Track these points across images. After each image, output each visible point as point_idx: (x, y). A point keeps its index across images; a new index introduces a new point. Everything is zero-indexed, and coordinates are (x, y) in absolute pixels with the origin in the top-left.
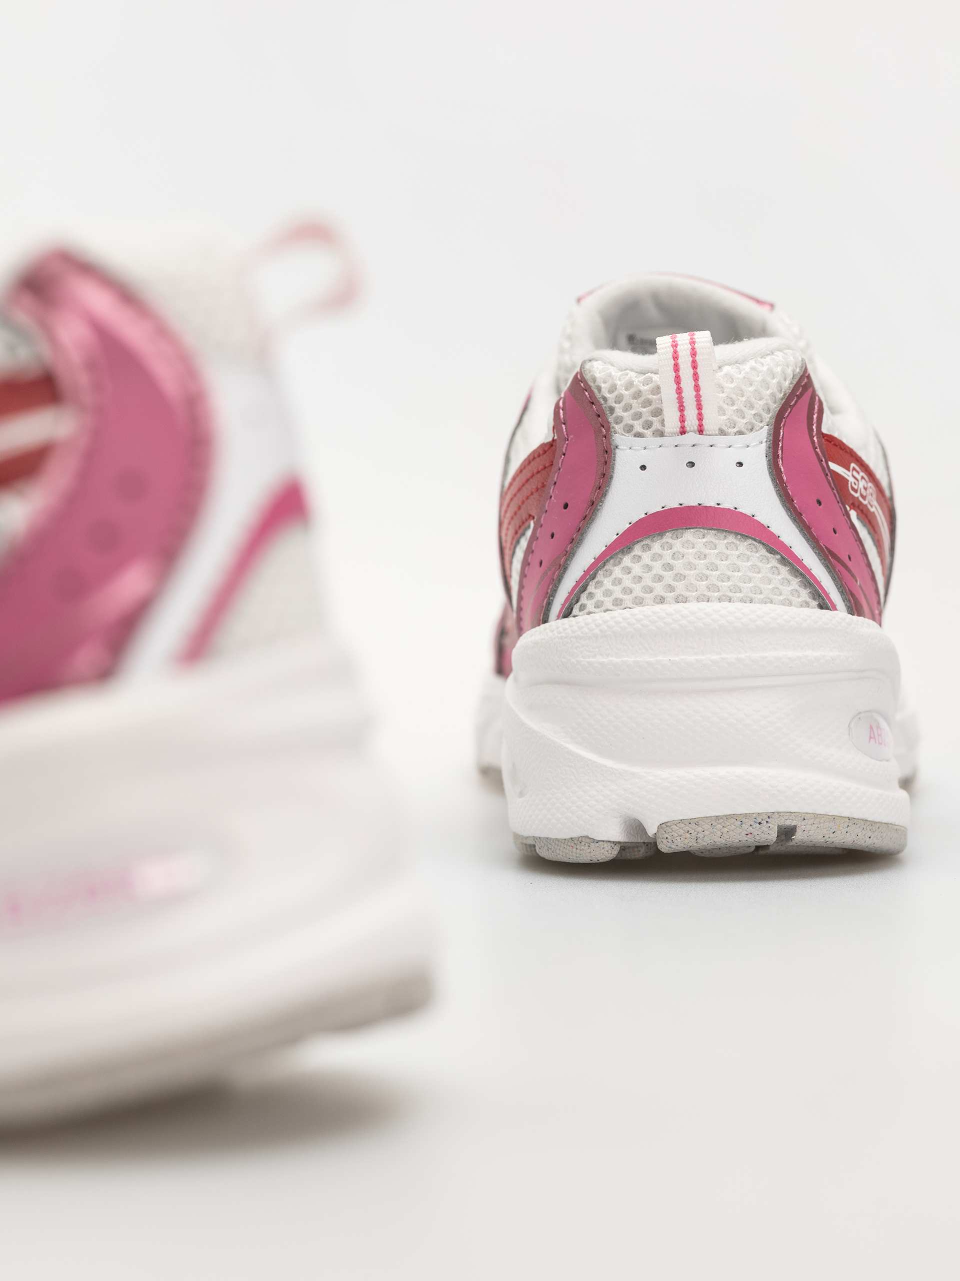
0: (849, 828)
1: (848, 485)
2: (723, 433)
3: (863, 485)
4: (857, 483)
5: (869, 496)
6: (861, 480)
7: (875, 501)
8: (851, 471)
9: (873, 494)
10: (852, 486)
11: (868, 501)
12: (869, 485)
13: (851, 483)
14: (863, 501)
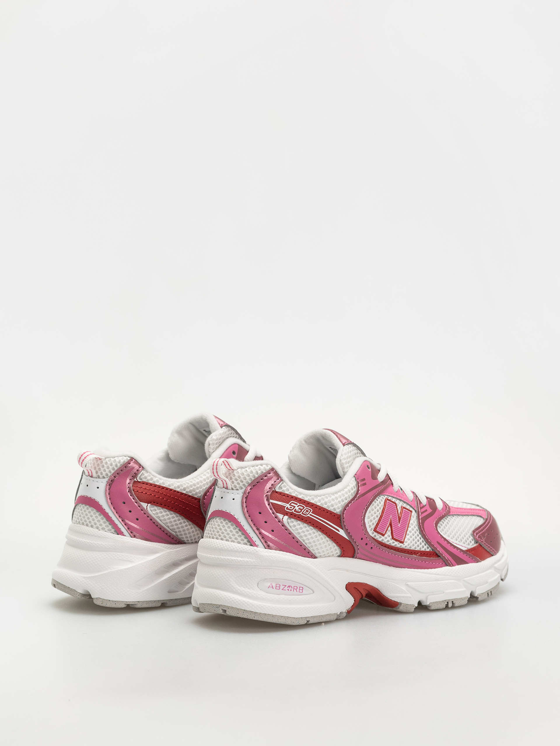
1: (285, 508)
2: (232, 489)
3: (298, 508)
4: (293, 507)
5: (303, 512)
6: (298, 506)
7: (310, 513)
8: (289, 504)
9: (309, 511)
10: (287, 508)
11: (302, 513)
12: (305, 508)
13: (287, 507)
14: (297, 513)
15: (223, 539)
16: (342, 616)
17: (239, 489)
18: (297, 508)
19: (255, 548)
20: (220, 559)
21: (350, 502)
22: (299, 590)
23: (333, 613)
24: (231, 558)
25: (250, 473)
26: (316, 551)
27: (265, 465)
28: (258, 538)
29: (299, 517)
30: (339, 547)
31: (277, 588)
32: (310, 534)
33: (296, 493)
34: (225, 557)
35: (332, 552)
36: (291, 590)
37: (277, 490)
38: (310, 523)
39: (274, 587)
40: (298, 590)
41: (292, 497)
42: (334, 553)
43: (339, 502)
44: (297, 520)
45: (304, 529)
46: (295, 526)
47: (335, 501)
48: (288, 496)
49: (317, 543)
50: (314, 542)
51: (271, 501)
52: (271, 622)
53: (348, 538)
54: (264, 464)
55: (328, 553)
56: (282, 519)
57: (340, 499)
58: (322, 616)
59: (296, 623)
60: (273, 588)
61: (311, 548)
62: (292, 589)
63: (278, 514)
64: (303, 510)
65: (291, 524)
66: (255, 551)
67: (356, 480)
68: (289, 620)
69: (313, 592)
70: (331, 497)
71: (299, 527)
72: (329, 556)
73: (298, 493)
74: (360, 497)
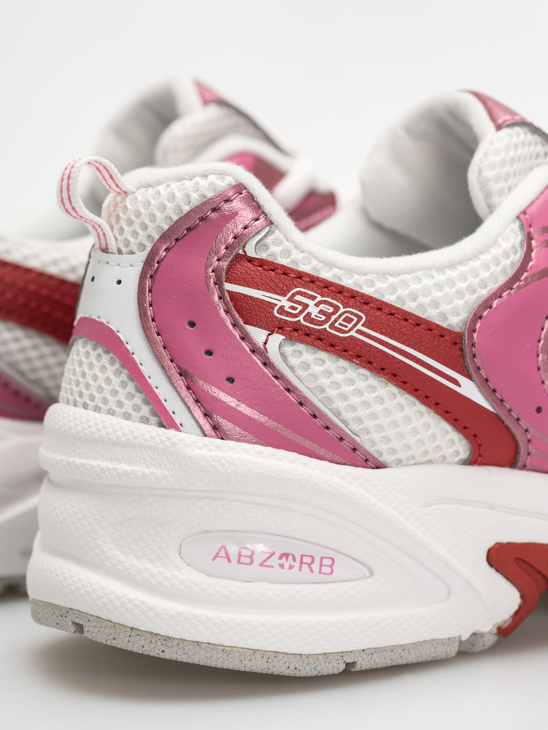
0: (131, 638)
1: (273, 309)
2: (120, 252)
3: (318, 309)
4: (300, 308)
5: (336, 321)
6: (317, 305)
7: (359, 327)
8: (289, 295)
9: (356, 319)
10: (281, 310)
11: (332, 326)
12: (342, 310)
13: (282, 308)
14: (312, 326)
15: (100, 409)
16: (481, 644)
17: (135, 249)
18: (313, 310)
19: (171, 432)
20: (97, 469)
21: (497, 294)
22: (321, 565)
23: (446, 636)
24: (99, 463)
25: (169, 201)
26: (382, 447)
27: (216, 174)
28: (181, 403)
29: (320, 339)
30: (461, 436)
31: (243, 560)
32: (359, 392)
33: (315, 262)
34: (85, 461)
35: (439, 448)
36: (291, 567)
37: (251, 252)
38: (359, 357)
39: (234, 558)
40: (316, 566)
41: (300, 276)
42: (448, 451)
43: (460, 294)
44: (315, 349)
45: (339, 377)
46: (306, 366)
47: (447, 289)
48: (286, 271)
49: (384, 421)
50: (374, 416)
51: (229, 287)
52: (219, 666)
53: (493, 406)
54: (212, 173)
55: (426, 453)
56: (265, 343)
57: (462, 285)
58: (401, 646)
59: (306, 671)
60: (229, 561)
61: (366, 437)
62: (297, 564)
63: (250, 329)
64: (333, 318)
65: (294, 361)
66: (168, 444)
67: (522, 227)
68: (281, 663)
69: (371, 573)
70: (433, 277)
71: (322, 368)
72: (430, 462)
73: (320, 265)
74: (533, 281)
